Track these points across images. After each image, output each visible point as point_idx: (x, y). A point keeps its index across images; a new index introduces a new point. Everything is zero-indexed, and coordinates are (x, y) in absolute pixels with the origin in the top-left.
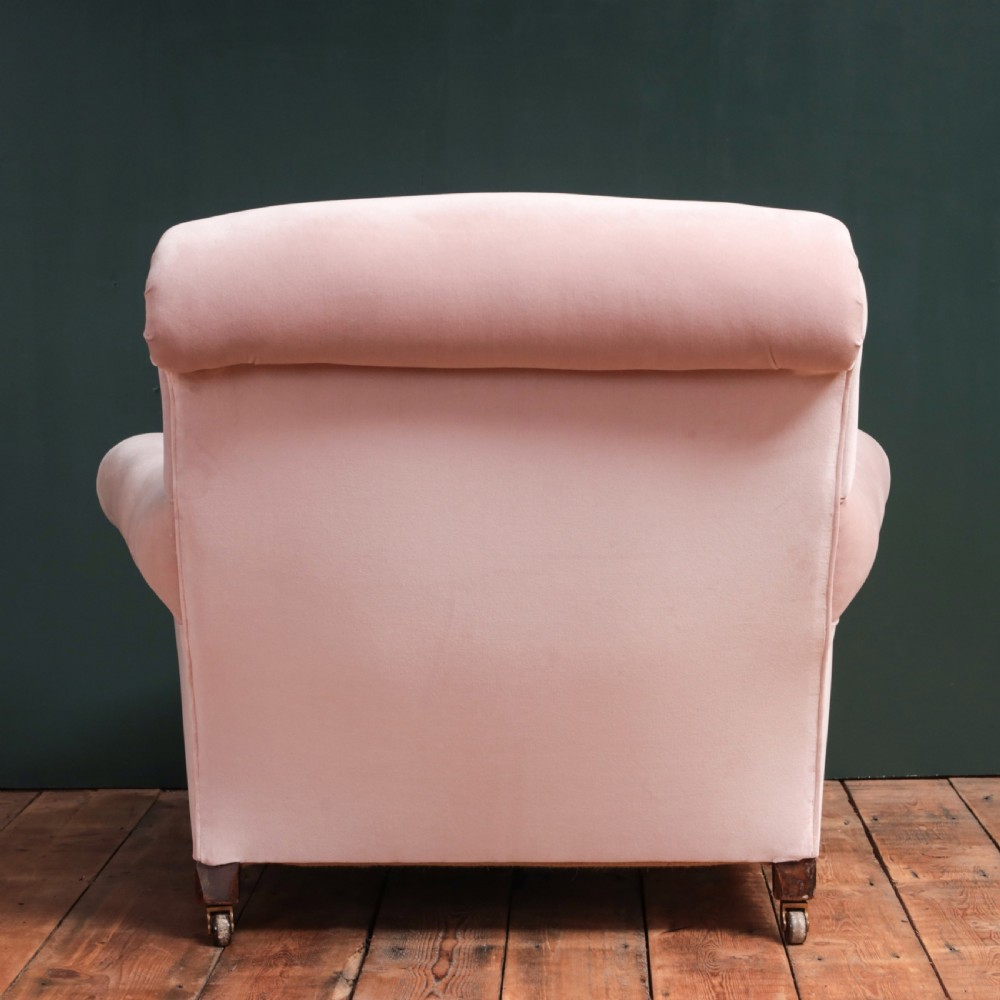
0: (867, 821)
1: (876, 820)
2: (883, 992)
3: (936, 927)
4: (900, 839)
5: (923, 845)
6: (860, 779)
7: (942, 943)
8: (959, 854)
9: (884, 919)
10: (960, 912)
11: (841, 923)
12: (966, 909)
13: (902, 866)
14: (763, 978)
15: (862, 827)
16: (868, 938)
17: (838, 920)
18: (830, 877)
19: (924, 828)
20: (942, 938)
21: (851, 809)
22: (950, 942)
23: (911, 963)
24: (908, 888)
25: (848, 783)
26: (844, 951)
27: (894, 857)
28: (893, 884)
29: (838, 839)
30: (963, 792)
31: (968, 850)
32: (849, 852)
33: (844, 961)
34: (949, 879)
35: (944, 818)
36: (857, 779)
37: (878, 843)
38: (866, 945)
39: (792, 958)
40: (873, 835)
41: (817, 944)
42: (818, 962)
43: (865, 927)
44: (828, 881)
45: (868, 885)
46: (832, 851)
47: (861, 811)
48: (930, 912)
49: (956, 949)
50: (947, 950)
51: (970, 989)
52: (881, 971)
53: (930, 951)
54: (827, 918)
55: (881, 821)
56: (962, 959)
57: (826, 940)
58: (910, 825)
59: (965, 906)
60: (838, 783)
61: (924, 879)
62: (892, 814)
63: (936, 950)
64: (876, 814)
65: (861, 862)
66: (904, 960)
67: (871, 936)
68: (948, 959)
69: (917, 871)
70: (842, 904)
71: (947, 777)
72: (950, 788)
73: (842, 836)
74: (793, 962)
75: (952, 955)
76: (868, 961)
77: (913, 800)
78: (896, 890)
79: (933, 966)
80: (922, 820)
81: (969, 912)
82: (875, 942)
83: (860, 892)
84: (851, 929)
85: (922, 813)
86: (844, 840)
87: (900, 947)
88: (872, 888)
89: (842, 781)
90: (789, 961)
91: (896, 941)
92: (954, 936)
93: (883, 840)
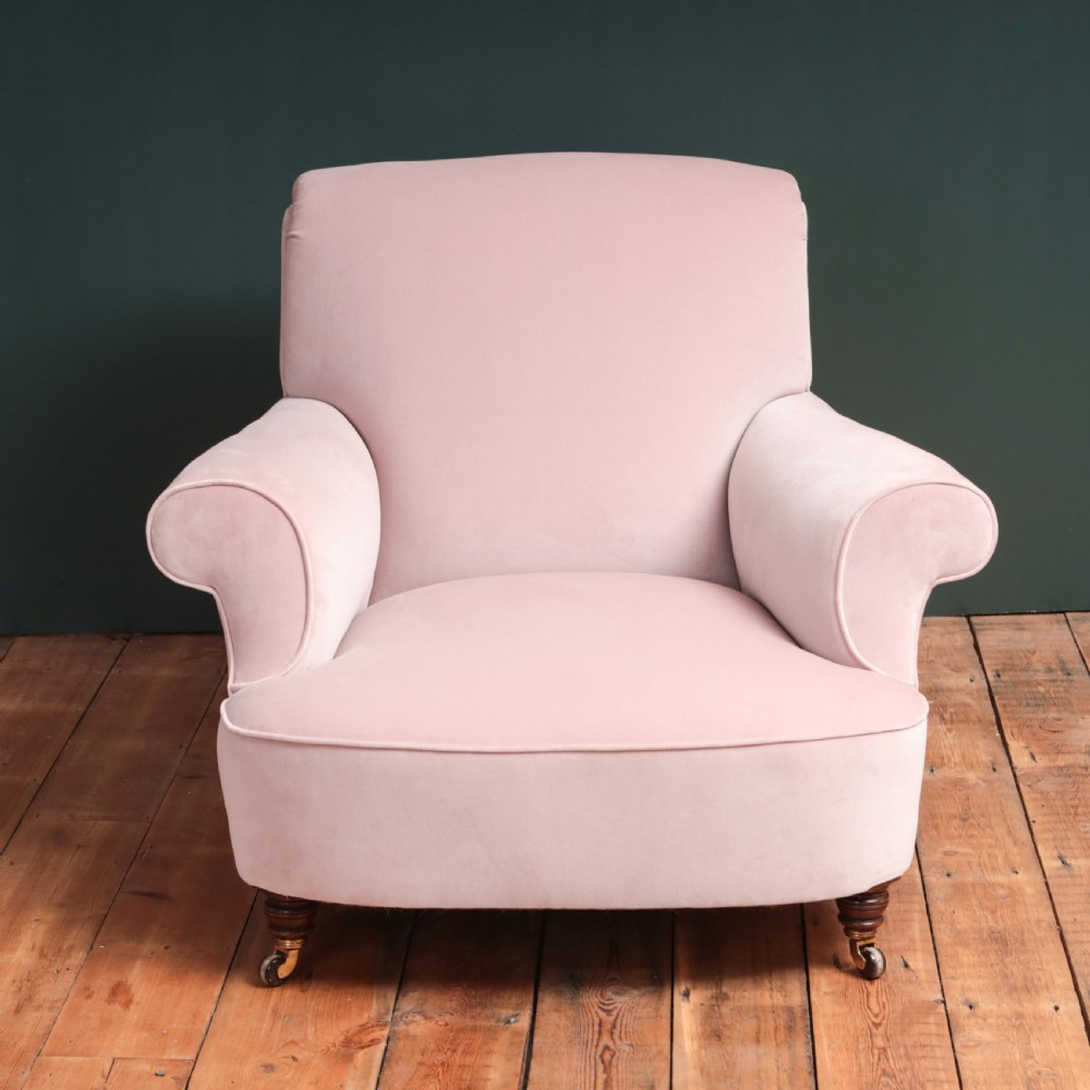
0: (991, 679)
1: (999, 676)
2: (1003, 921)
3: (1050, 831)
4: (1020, 705)
5: (1041, 715)
6: (986, 615)
7: (1055, 854)
8: (1073, 727)
9: (1005, 819)
10: (1072, 811)
11: (967, 824)
12: (1076, 807)
13: (1022, 744)
14: (899, 902)
15: (986, 686)
16: (991, 846)
17: (964, 820)
18: (957, 760)
19: (1042, 689)
20: (1056, 847)
21: (977, 659)
22: (1063, 852)
23: (1028, 881)
24: (1027, 775)
25: (974, 619)
26: (969, 863)
27: (1015, 731)
28: (1013, 769)
29: (965, 705)
30: (1079, 633)
31: (1081, 722)
32: (974, 723)
33: (970, 879)
34: (1062, 764)
35: (1060, 673)
36: (982, 615)
37: (1000, 709)
38: (989, 855)
39: (925, 873)
40: (996, 698)
41: (946, 854)
42: (947, 879)
43: (988, 830)
44: (955, 764)
45: (991, 770)
46: (960, 722)
47: (985, 662)
48: (1045, 810)
49: (1068, 862)
50: (1059, 863)
51: (1078, 917)
52: (1001, 892)
53: (1045, 864)
54: (955, 817)
55: (1004, 678)
56: (1072, 876)
57: (954, 848)
58: (1028, 684)
59: (1076, 802)
60: (964, 619)
61: (1042, 762)
62: (1013, 668)
63: (1051, 864)
64: (998, 667)
65: (985, 737)
66: (1022, 877)
67: (993, 842)
68: (1060, 876)
69: (1034, 750)
70: (968, 799)
71: (1064, 612)
72: (1066, 626)
73: (968, 700)
74: (925, 879)
75: (1065, 872)
76: (991, 878)
77: (1032, 646)
78: (1015, 776)
79: (1047, 884)
80: (1041, 676)
81: (1080, 810)
82: (997, 852)
83: (985, 781)
84: (975, 833)
85: (1039, 666)
86: (969, 705)
87: (1018, 859)
88: (995, 775)
89: (968, 617)
90: (922, 877)
91: (1015, 850)
92: (1065, 844)
93: (1004, 706)
